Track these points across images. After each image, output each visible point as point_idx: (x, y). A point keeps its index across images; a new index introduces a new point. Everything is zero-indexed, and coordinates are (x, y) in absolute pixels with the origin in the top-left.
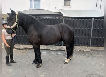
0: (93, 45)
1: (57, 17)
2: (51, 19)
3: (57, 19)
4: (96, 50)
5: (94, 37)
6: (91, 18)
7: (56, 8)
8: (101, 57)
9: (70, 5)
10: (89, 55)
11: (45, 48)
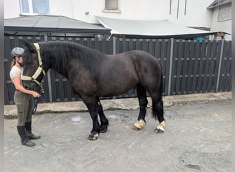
0: (174, 93)
1: (99, 36)
2: (86, 39)
3: (100, 40)
4: (182, 103)
5: (175, 76)
6: (169, 37)
7: (87, 13)
8: (193, 116)
9: (117, 9)
10: (172, 114)
11: (77, 109)
